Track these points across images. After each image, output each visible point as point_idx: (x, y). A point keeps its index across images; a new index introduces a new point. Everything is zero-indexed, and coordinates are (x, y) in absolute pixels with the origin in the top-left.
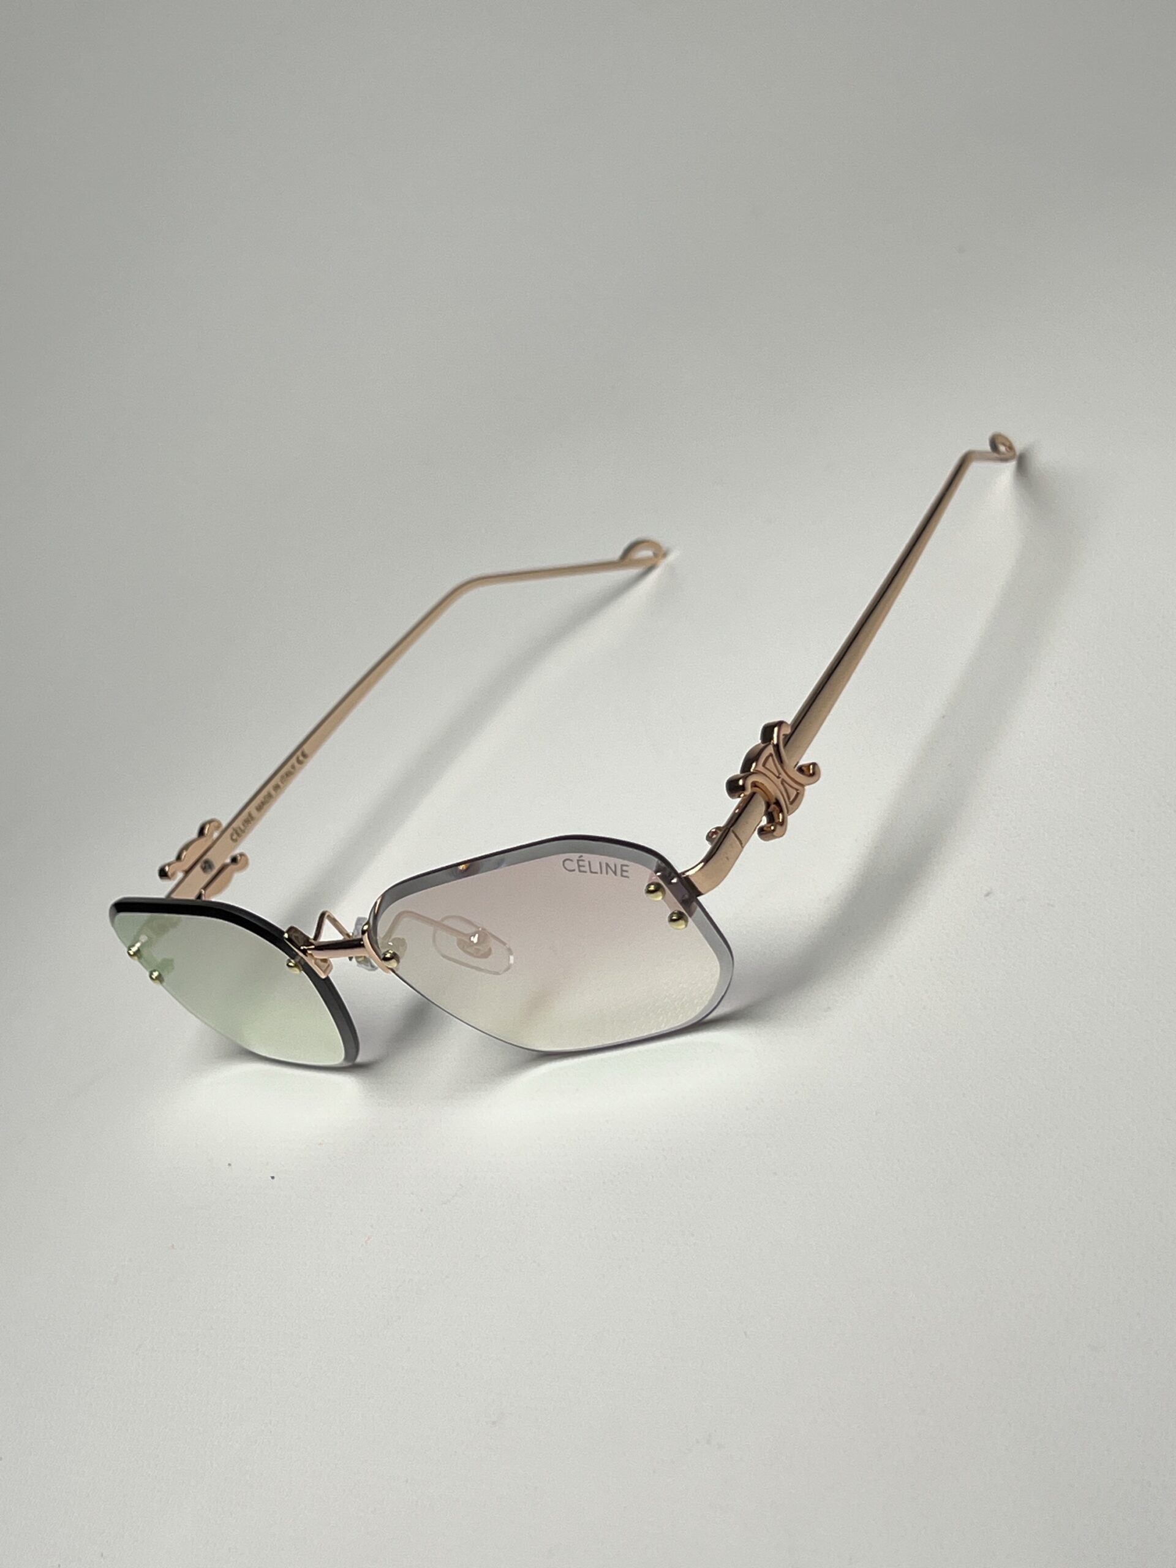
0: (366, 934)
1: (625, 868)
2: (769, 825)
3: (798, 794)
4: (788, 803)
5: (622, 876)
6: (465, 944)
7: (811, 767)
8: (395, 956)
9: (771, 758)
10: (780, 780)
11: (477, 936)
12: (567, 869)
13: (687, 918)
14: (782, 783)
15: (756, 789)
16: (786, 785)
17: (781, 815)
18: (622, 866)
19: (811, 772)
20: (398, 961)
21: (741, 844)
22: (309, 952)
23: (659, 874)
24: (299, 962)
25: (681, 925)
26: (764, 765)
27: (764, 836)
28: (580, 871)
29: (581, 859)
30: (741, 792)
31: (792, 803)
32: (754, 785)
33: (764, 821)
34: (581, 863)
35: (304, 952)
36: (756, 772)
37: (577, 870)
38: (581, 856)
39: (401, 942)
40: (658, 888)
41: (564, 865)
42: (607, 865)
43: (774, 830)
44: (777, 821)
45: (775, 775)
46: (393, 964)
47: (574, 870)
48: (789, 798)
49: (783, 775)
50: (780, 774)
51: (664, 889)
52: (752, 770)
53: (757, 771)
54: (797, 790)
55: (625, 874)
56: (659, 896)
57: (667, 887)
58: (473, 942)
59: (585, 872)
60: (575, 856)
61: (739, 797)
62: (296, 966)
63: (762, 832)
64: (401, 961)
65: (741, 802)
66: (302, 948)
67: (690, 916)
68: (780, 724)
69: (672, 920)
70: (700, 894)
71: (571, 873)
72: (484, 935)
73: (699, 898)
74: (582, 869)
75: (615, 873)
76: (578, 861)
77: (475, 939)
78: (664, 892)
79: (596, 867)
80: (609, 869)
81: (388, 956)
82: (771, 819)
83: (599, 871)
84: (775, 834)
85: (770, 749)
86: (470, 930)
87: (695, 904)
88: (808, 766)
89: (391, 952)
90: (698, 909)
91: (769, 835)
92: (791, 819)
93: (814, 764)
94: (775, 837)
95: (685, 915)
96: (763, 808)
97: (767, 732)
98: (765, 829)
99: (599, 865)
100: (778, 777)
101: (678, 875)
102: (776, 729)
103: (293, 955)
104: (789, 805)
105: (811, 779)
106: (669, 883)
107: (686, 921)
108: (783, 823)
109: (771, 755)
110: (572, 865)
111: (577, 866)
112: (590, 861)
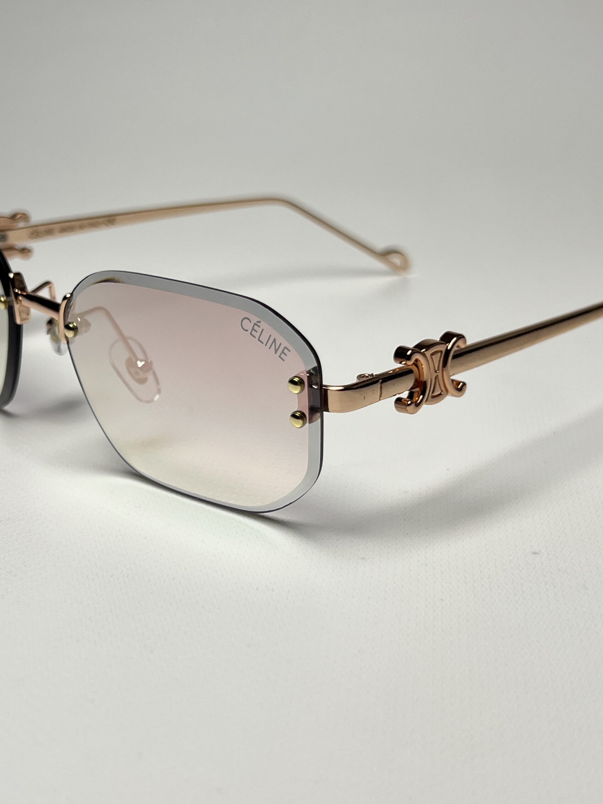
0: (66, 301)
1: (286, 351)
2: (408, 400)
3: (440, 394)
4: (430, 395)
5: (280, 357)
6: (131, 364)
7: (461, 384)
8: (75, 329)
9: (439, 354)
10: (436, 374)
11: (143, 363)
12: (242, 326)
13: (306, 423)
14: (436, 378)
15: (414, 368)
16: (437, 381)
17: (421, 397)
18: (285, 348)
19: (460, 387)
20: (75, 335)
21: (380, 396)
22: (20, 298)
23: (308, 375)
24: (9, 302)
25: (298, 423)
26: (432, 354)
27: (399, 406)
28: (251, 334)
29: (258, 324)
30: (405, 360)
31: (433, 397)
32: (416, 363)
33: (405, 395)
34: (256, 327)
35: (17, 295)
36: (423, 354)
37: (250, 331)
38: (259, 322)
39: (88, 324)
40: (300, 383)
41: (242, 321)
42: (275, 340)
43: (409, 405)
44: (414, 400)
45: (435, 369)
46: (70, 334)
47: (247, 331)
48: (433, 392)
49: (440, 374)
50: (438, 370)
51: (304, 387)
52: (422, 351)
53: (425, 354)
54: (442, 391)
55: (283, 356)
56: (297, 390)
57: (308, 387)
58: (137, 364)
59: (255, 337)
60: (254, 319)
61: (401, 363)
62: (5, 302)
63: (399, 401)
64: (77, 337)
65: (399, 368)
66: (17, 291)
67: (310, 423)
68: (460, 337)
69: (294, 416)
70: (327, 410)
72: (148, 367)
73: (324, 412)
74: (254, 332)
75: (276, 351)
76: (255, 324)
77: (140, 364)
78: (302, 390)
79: (264, 338)
80: (274, 345)
81: (71, 326)
82: (411, 396)
83: (265, 343)
84: (408, 408)
85: (442, 348)
86: (140, 355)
87: (318, 415)
88: (459, 383)
89: (75, 324)
90: (319, 420)
91: (404, 407)
92: (425, 407)
93: (464, 384)
94: (407, 412)
95: (306, 420)
96: (411, 385)
97: (447, 337)
98: (403, 400)
99: (269, 336)
100: (436, 372)
101: (321, 385)
102: (455, 339)
103: (7, 294)
104: (430, 398)
105: (456, 393)
106: (310, 386)
107: (304, 424)
108: (418, 405)
109: (441, 352)
110: (248, 325)
111: (252, 328)
112: (263, 330)
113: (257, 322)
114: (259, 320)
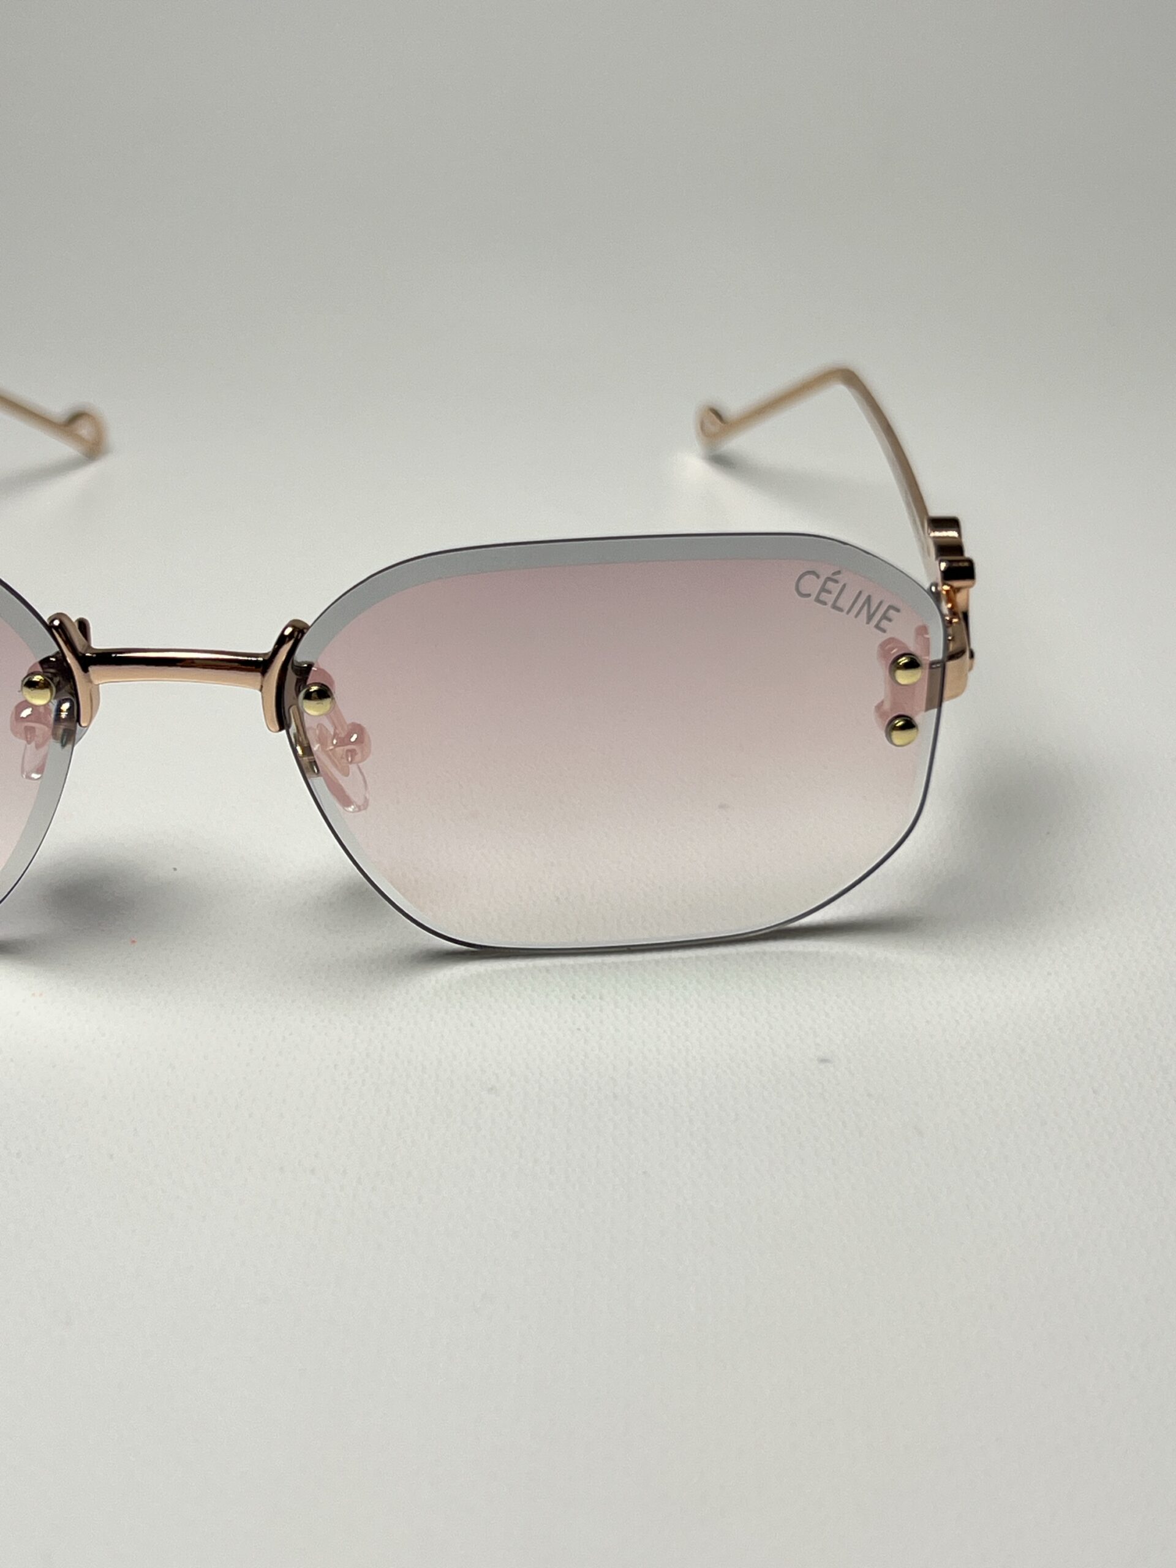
1: (891, 613)
5: (876, 627)
12: (798, 589)
18: (890, 607)
28: (817, 600)
29: (835, 577)
34: (828, 585)
37: (815, 595)
38: (839, 572)
41: (798, 580)
42: (869, 598)
47: (809, 595)
55: (883, 623)
59: (826, 604)
60: (826, 571)
71: (807, 599)
75: (870, 618)
76: (828, 578)
79: (845, 602)
80: (866, 608)
83: (846, 610)
99: (857, 594)
110: (811, 585)
111: (819, 587)
112: (844, 585)
113: (834, 574)
114: (837, 569)
